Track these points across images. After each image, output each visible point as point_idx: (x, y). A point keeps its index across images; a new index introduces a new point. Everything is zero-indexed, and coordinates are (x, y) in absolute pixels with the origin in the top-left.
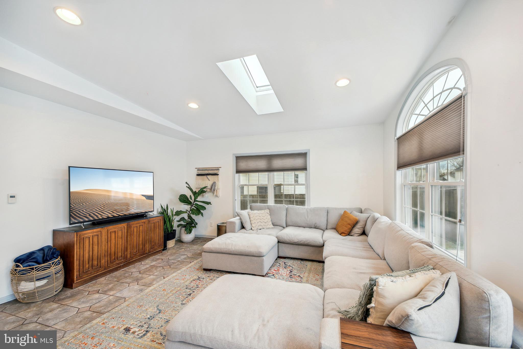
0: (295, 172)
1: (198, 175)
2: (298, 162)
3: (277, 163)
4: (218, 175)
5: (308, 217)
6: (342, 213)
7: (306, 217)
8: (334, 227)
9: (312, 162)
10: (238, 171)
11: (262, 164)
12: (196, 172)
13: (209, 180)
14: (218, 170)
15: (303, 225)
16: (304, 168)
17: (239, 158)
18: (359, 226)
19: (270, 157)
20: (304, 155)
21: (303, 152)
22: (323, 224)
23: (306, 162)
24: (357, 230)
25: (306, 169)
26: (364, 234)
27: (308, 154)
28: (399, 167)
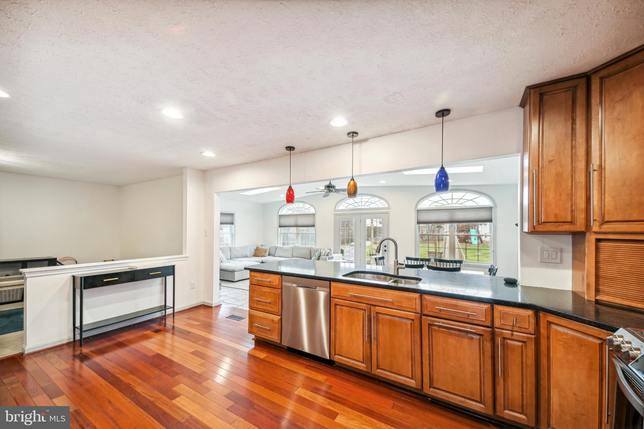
2: (228, 219)
6: (256, 248)
7: (241, 252)
8: (253, 255)
9: (237, 219)
18: (267, 252)
20: (232, 215)
21: (232, 213)
22: (249, 254)
23: (233, 219)
24: (267, 254)
25: (232, 223)
26: (269, 255)
27: (234, 215)
28: (280, 226)
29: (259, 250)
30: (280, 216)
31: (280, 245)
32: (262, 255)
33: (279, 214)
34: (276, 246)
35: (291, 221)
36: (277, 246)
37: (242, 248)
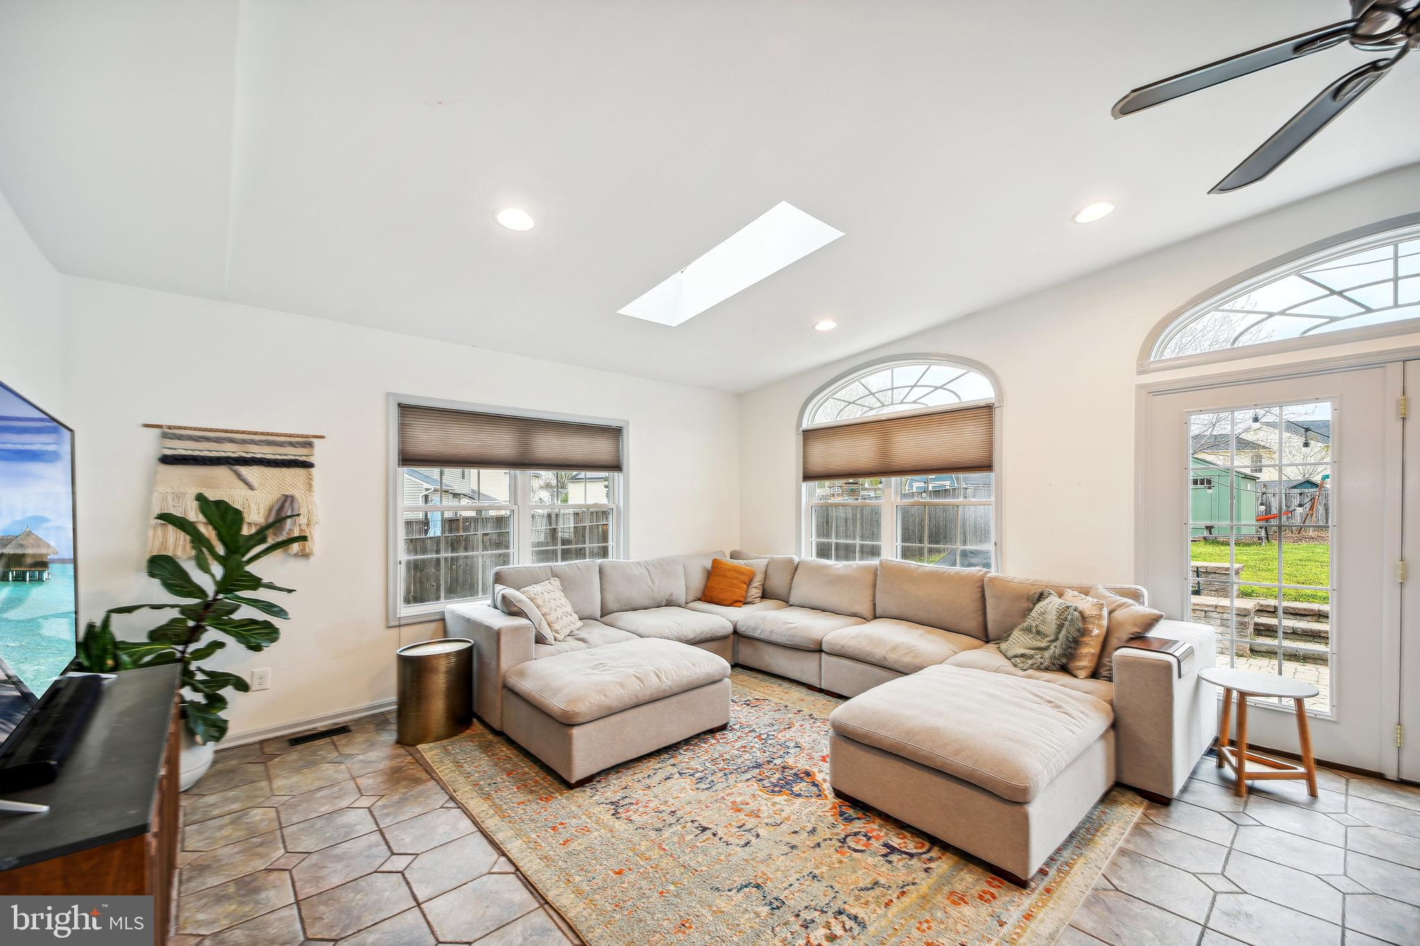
0: (587, 473)
1: (167, 460)
2: (599, 448)
3: (547, 445)
4: (307, 465)
5: (653, 582)
6: (709, 565)
7: (651, 584)
8: (699, 595)
9: (634, 449)
10: (408, 459)
11: (502, 442)
12: (150, 446)
13: (251, 488)
14: (310, 445)
15: (646, 602)
16: (615, 464)
17: (408, 411)
18: (757, 582)
19: (526, 425)
20: (615, 433)
21: (614, 424)
22: (680, 594)
23: (618, 451)
24: (755, 592)
25: (617, 467)
26: (765, 596)
27: (625, 432)
28: (808, 477)
29: (724, 576)
30: (809, 435)
31: (807, 554)
32: (735, 598)
33: (805, 426)
34: (791, 561)
35: (862, 451)
36: (797, 559)
37: (650, 568)
